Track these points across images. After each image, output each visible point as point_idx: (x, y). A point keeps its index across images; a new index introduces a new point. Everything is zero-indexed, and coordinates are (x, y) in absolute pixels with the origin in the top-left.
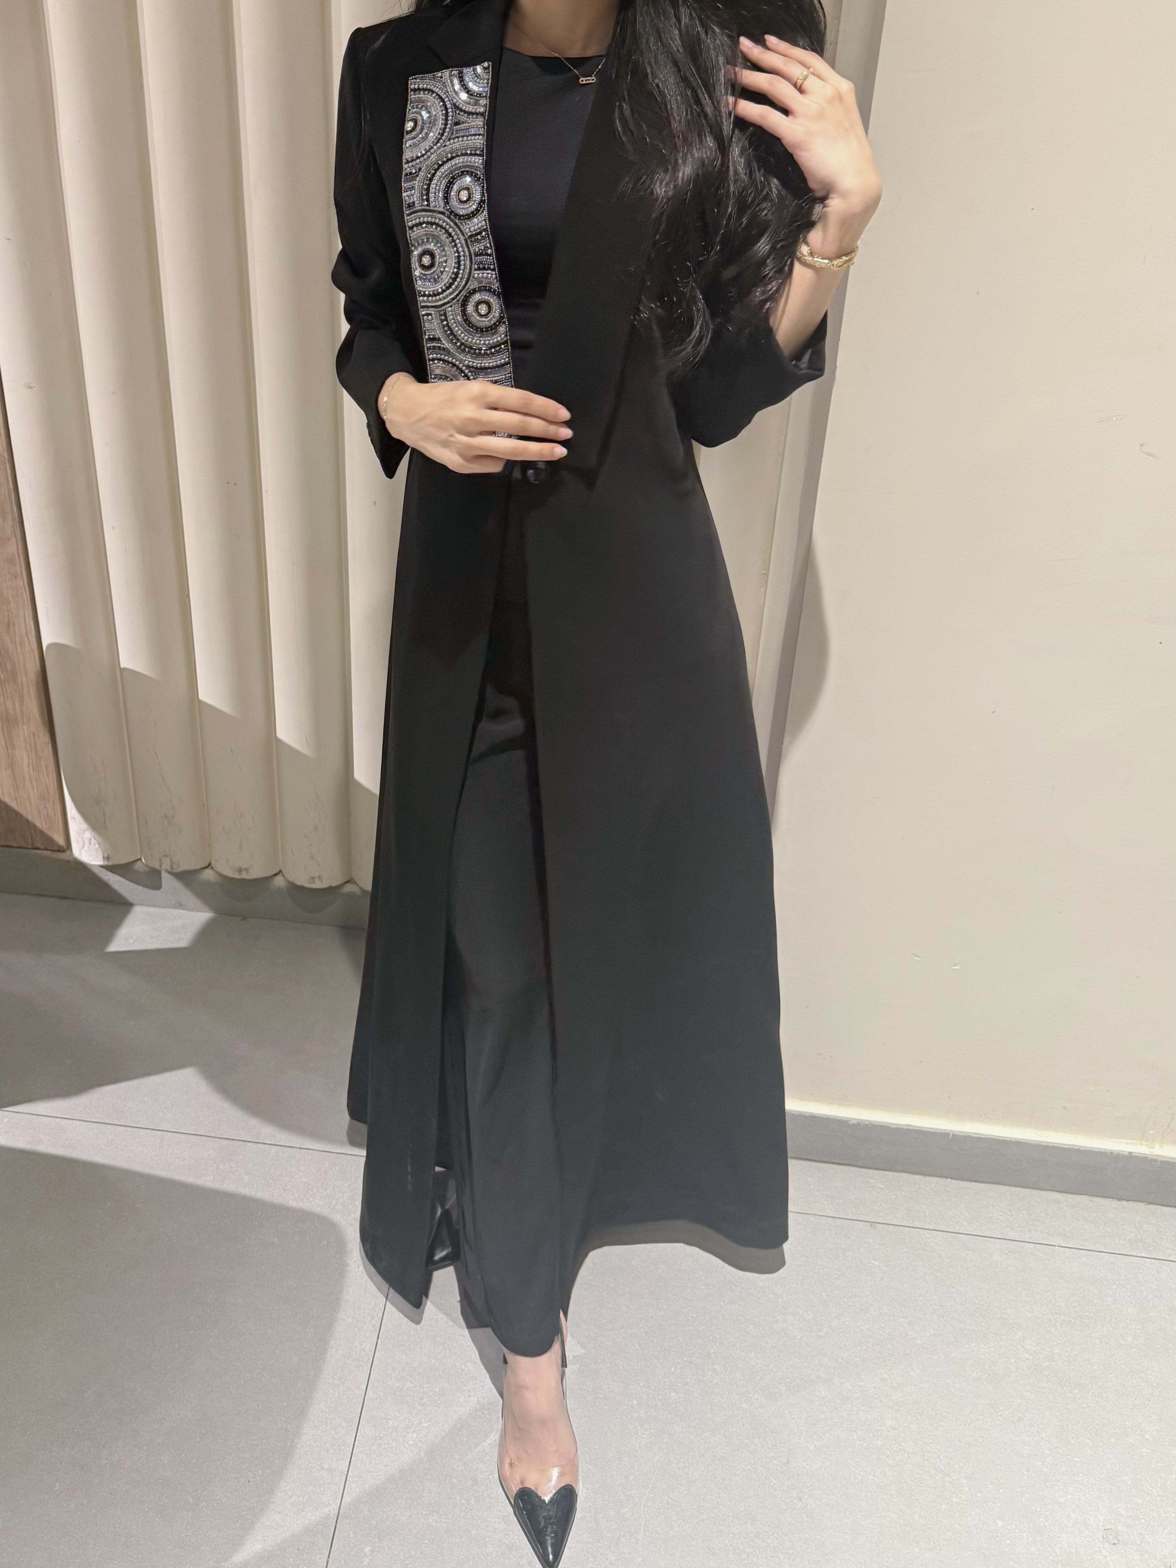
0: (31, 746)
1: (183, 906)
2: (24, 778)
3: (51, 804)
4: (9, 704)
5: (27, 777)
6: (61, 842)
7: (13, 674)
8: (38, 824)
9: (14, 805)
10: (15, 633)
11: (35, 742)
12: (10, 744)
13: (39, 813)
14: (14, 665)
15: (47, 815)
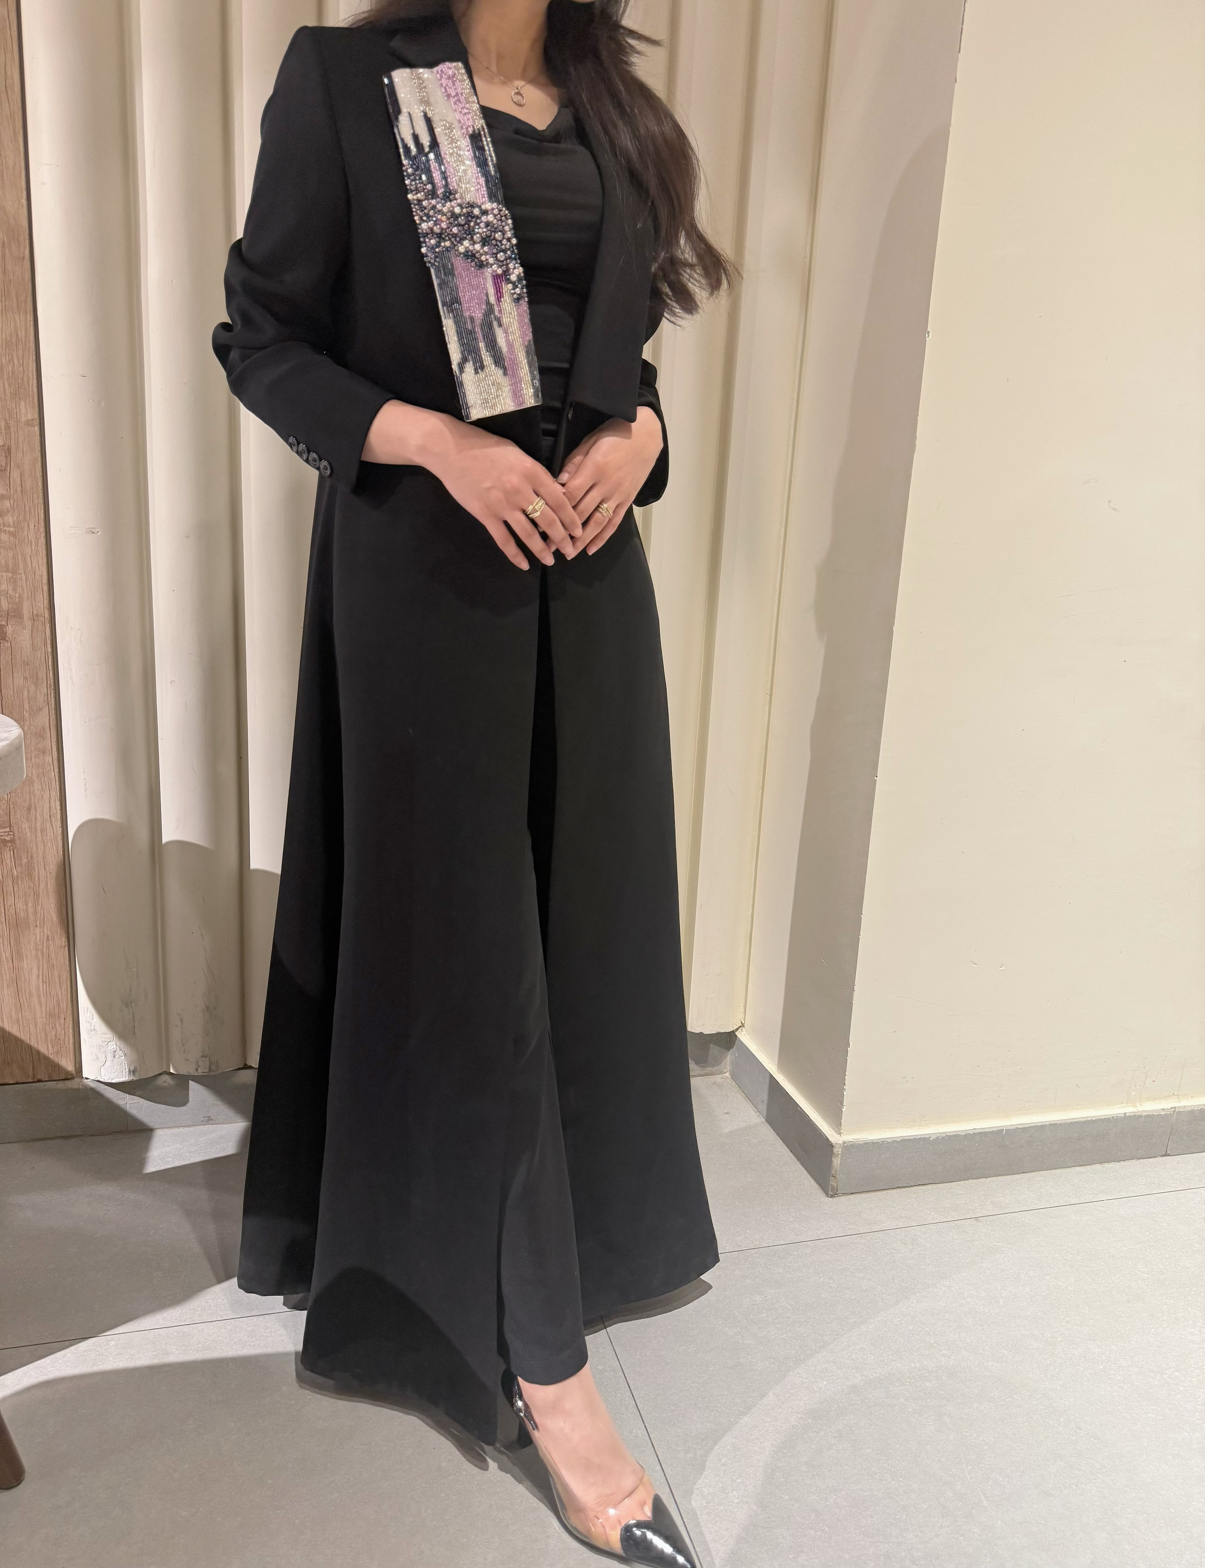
0: (43, 953)
1: (212, 1120)
2: (30, 994)
3: (62, 1021)
4: (20, 905)
5: (34, 992)
6: (70, 1067)
7: (30, 869)
8: (43, 1049)
9: (14, 1031)
10: (36, 819)
11: (48, 947)
12: (17, 955)
13: (46, 1035)
14: (32, 857)
15: (56, 1036)
